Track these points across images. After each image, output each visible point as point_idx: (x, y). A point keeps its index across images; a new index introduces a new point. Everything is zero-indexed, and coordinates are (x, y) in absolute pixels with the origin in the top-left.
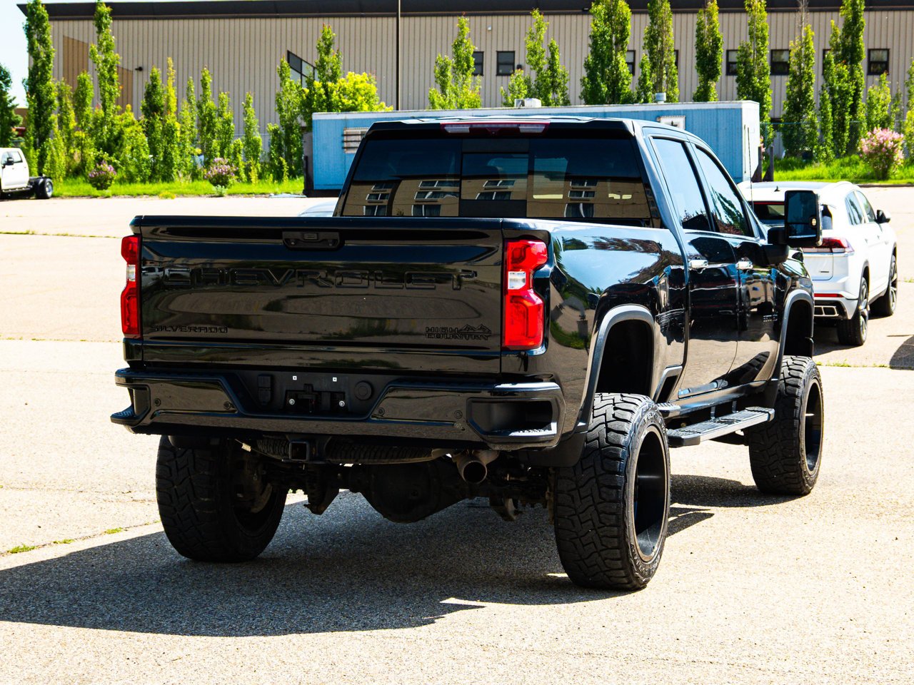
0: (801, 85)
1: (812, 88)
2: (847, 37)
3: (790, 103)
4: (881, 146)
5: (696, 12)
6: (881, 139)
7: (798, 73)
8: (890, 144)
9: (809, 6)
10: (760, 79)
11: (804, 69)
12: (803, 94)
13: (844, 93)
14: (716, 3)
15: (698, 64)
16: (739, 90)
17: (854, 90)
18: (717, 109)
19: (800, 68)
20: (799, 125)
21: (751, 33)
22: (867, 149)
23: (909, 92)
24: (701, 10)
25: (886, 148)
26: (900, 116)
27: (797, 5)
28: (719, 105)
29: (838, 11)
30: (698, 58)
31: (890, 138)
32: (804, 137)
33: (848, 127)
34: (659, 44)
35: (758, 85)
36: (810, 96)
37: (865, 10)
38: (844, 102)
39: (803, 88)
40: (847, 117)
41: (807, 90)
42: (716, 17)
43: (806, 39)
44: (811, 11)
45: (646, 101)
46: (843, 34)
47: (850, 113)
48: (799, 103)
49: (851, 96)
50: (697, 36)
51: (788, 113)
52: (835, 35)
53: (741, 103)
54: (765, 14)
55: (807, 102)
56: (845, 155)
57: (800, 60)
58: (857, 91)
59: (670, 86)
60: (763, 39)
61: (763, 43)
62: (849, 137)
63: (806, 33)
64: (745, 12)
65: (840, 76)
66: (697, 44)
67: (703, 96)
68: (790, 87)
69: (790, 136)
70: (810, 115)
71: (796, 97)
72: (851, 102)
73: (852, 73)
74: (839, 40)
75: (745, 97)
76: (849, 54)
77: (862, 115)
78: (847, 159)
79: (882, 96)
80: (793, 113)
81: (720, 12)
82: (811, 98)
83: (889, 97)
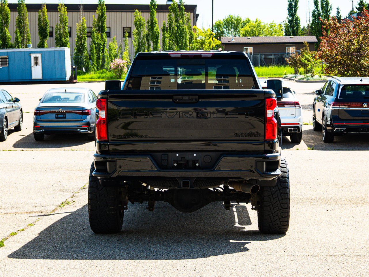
0: (82, 41)
1: (86, 42)
2: (99, 22)
3: (77, 48)
4: (119, 65)
5: (38, 11)
6: (118, 63)
7: (80, 36)
8: (122, 65)
9: (84, 9)
10: (65, 39)
11: (82, 35)
12: (82, 45)
13: (99, 45)
14: (46, 7)
15: (39, 32)
16: (56, 43)
17: (103, 43)
18: (55, 51)
19: (81, 34)
20: (81, 57)
21: (60, 20)
22: (113, 67)
23: (125, 44)
24: (40, 10)
25: (120, 66)
26: (122, 53)
27: (79, 9)
28: (55, 49)
29: (95, 11)
30: (39, 30)
31: (122, 62)
32: (84, 62)
33: (101, 58)
34: (23, 24)
35: (64, 41)
36: (85, 45)
37: (107, 11)
38: (100, 48)
39: (83, 42)
40: (100, 54)
41: (84, 43)
42: (46, 13)
43: (83, 23)
44: (85, 11)
45: (18, 48)
46: (97, 21)
47: (102, 53)
48: (81, 49)
49: (102, 46)
50: (39, 21)
51: (77, 53)
52: (95, 21)
53: (64, 48)
54: (66, 12)
55: (84, 48)
56: (100, 69)
57: (81, 31)
58: (104, 43)
59: (27, 41)
60: (66, 22)
61: (66, 24)
62: (102, 62)
63: (83, 20)
64: (58, 11)
65: (98, 38)
66: (39, 24)
67: (41, 45)
68: (77, 42)
69: (78, 62)
70: (86, 53)
71: (80, 46)
72: (102, 48)
73: (102, 36)
74: (96, 23)
75: (59, 46)
76: (101, 29)
77: (107, 53)
78: (101, 71)
79: (114, 46)
80: (79, 52)
81: (48, 11)
82: (86, 47)
83: (117, 46)
